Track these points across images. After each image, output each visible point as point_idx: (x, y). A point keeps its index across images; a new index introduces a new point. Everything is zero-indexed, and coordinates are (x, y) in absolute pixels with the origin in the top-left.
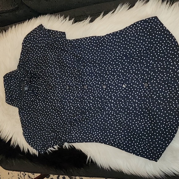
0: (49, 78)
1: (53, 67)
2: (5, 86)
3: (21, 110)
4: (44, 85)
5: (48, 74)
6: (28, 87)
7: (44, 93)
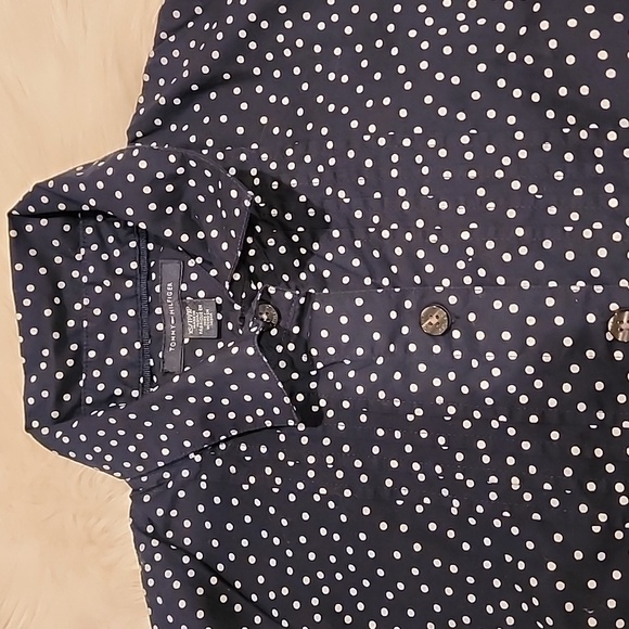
0: (425, 232)
1: (463, 128)
2: (20, 294)
3: (154, 504)
4: (366, 293)
5: (414, 196)
6: (219, 308)
7: (365, 366)
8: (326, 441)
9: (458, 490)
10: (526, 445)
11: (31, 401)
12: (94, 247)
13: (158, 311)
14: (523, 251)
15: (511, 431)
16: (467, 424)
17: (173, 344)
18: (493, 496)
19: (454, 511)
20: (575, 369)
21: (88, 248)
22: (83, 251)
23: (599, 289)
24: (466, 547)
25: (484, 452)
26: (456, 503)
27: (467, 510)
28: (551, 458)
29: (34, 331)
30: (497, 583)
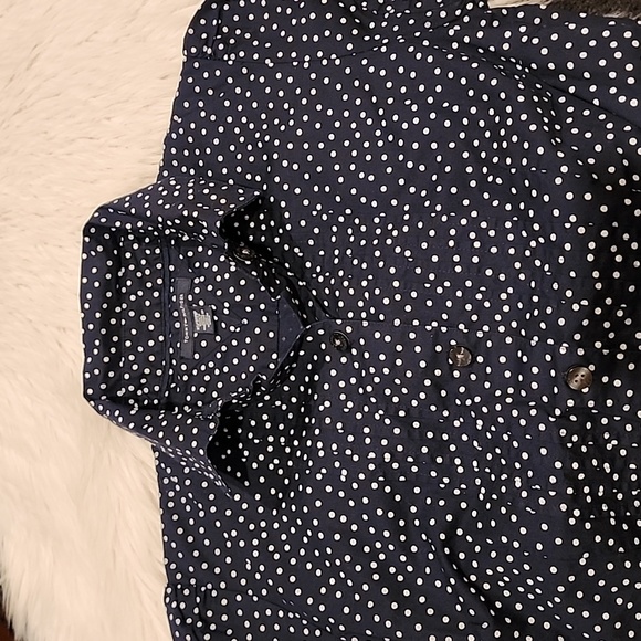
8: (384, 442)
9: (346, 462)
10: (397, 431)
11: (87, 375)
12: (132, 267)
13: (176, 314)
14: (398, 297)
15: (387, 421)
16: (359, 416)
17: (187, 337)
18: (372, 467)
19: (343, 479)
20: (427, 383)
21: (127, 268)
22: (123, 270)
23: (444, 329)
24: (352, 503)
25: (368, 435)
26: (344, 472)
27: (352, 478)
28: (412, 439)
29: (91, 327)
30: (372, 530)
